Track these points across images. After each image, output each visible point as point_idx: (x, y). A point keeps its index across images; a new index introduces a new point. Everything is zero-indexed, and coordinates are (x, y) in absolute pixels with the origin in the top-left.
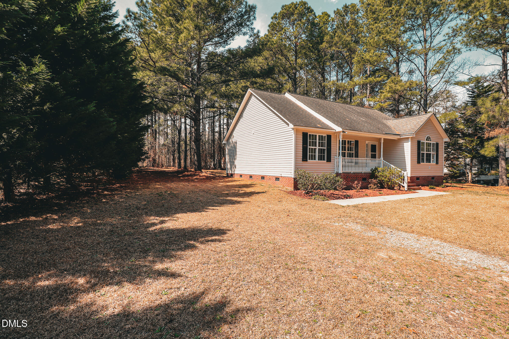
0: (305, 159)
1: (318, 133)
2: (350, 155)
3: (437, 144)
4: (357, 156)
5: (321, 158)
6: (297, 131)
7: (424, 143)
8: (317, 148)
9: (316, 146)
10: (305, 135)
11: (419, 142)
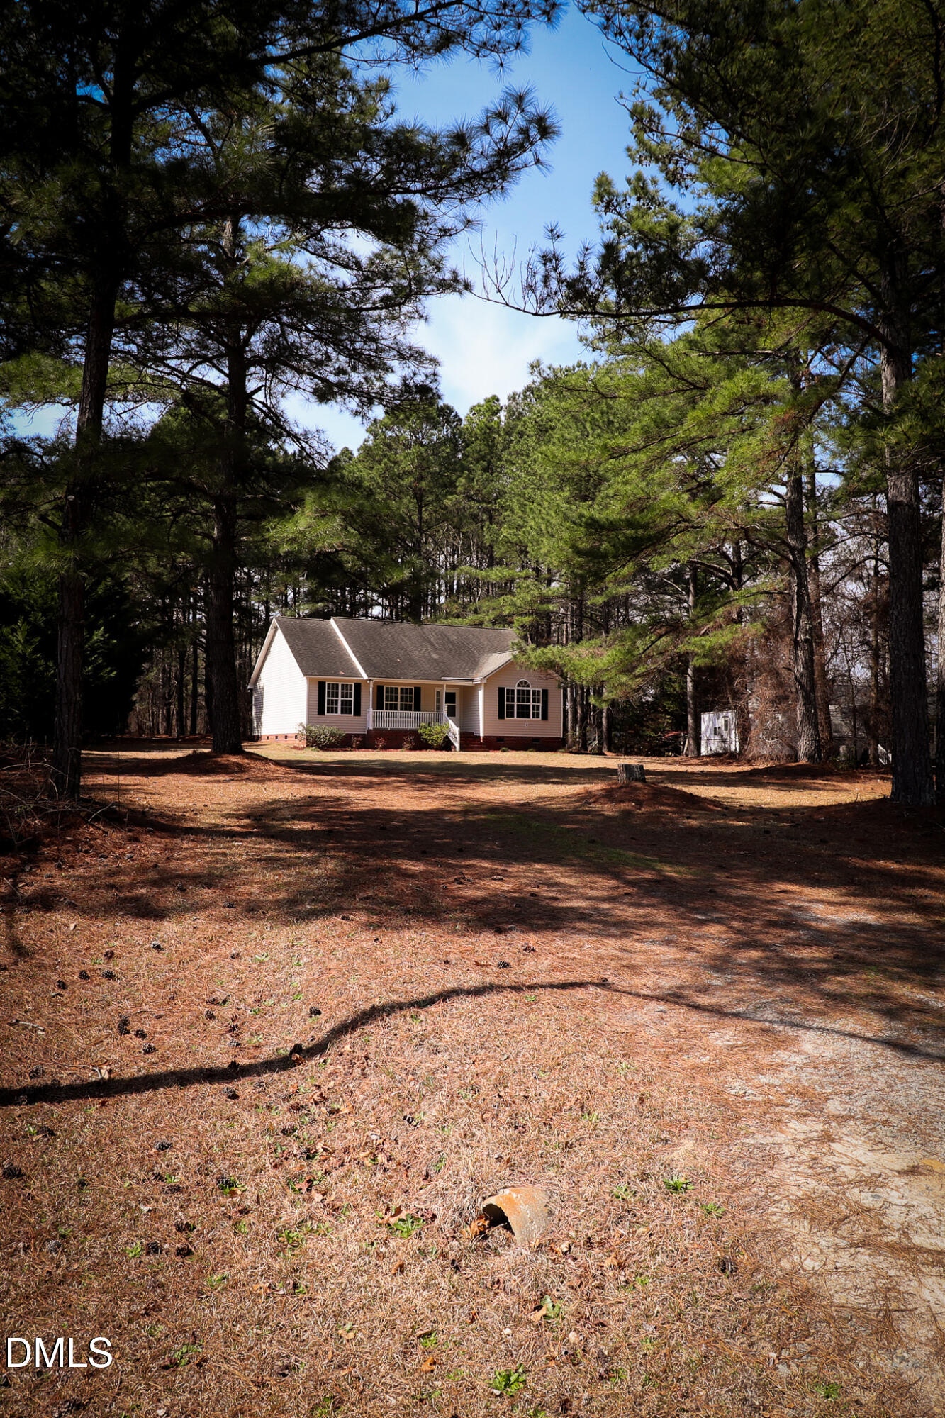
0: (321, 711)
1: (340, 681)
2: (408, 708)
3: (545, 692)
4: (418, 708)
5: (345, 710)
6: (310, 682)
7: (513, 691)
8: (340, 699)
9: (337, 696)
10: (321, 685)
11: (501, 690)
